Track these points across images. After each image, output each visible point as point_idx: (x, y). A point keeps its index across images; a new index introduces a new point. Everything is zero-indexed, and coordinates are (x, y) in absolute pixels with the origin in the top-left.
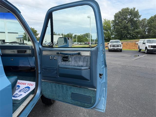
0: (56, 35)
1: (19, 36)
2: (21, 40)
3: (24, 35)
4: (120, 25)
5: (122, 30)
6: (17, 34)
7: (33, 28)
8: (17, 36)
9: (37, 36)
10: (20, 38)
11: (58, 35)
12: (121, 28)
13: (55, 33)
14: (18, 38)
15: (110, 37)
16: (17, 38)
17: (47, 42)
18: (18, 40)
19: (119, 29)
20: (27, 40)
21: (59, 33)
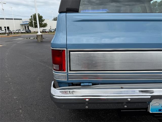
1: (23, 22)
2: (25, 27)
3: (30, 21)
6: (21, 20)
8: (20, 22)
9: (43, 23)
10: (25, 24)
14: (22, 25)
17: (51, 28)
18: (23, 26)
20: (33, 26)
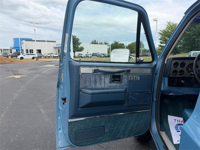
0: (98, 44)
1: (57, 45)
2: (59, 50)
4: (194, 30)
5: (195, 37)
6: (54, 43)
7: (75, 36)
8: (54, 45)
9: (79, 46)
10: (58, 48)
11: (100, 44)
12: (194, 35)
13: (97, 42)
15: (177, 47)
16: (54, 48)
17: (88, 53)
18: (56, 50)
19: (191, 36)
21: (101, 42)
